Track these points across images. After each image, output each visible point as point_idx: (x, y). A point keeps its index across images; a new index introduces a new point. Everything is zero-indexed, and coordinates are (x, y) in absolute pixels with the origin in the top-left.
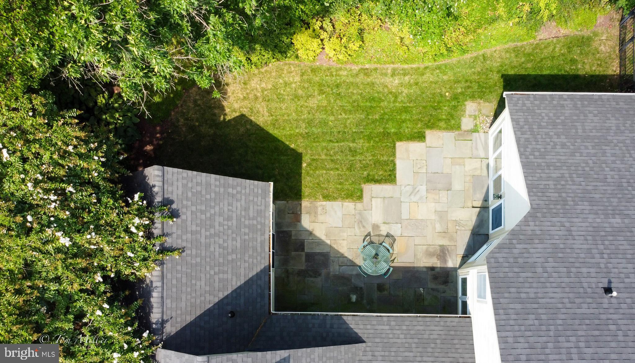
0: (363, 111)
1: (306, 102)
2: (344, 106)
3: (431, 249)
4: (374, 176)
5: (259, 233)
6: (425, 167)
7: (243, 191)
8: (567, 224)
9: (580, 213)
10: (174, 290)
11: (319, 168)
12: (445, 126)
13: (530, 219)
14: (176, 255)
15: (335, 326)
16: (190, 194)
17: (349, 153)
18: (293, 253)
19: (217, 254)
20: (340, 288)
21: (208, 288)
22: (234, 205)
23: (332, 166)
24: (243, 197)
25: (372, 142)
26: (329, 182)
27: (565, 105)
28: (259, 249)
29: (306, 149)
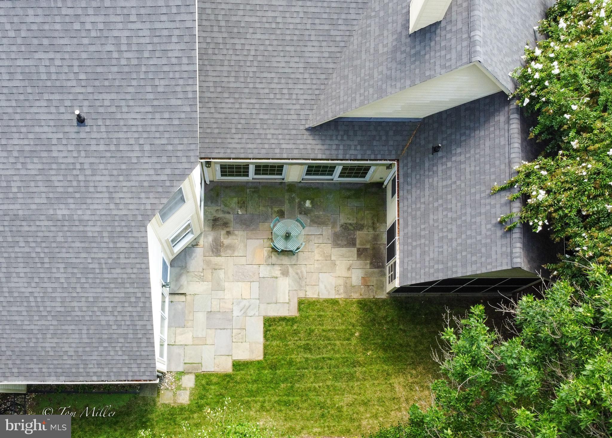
0: (297, 391)
1: (356, 399)
2: (317, 395)
3: (229, 252)
4: (287, 325)
5: (410, 234)
6: (233, 335)
7: (427, 270)
8: (112, 206)
9: (97, 222)
10: (497, 155)
11: (342, 331)
12: (212, 378)
13: (149, 213)
14: (497, 186)
15: (334, 147)
16: (483, 250)
17: (312, 347)
18: (368, 246)
19: (454, 201)
20: (321, 213)
21: (463, 166)
22: (436, 254)
23: (330, 334)
24: (427, 264)
25: (288, 359)
26: (332, 318)
27: (96, 366)
28: (410, 219)
29: (356, 351)
